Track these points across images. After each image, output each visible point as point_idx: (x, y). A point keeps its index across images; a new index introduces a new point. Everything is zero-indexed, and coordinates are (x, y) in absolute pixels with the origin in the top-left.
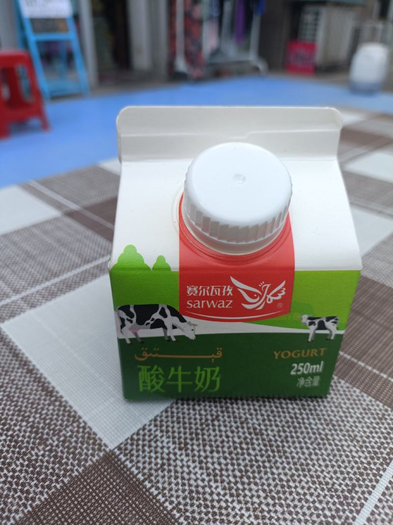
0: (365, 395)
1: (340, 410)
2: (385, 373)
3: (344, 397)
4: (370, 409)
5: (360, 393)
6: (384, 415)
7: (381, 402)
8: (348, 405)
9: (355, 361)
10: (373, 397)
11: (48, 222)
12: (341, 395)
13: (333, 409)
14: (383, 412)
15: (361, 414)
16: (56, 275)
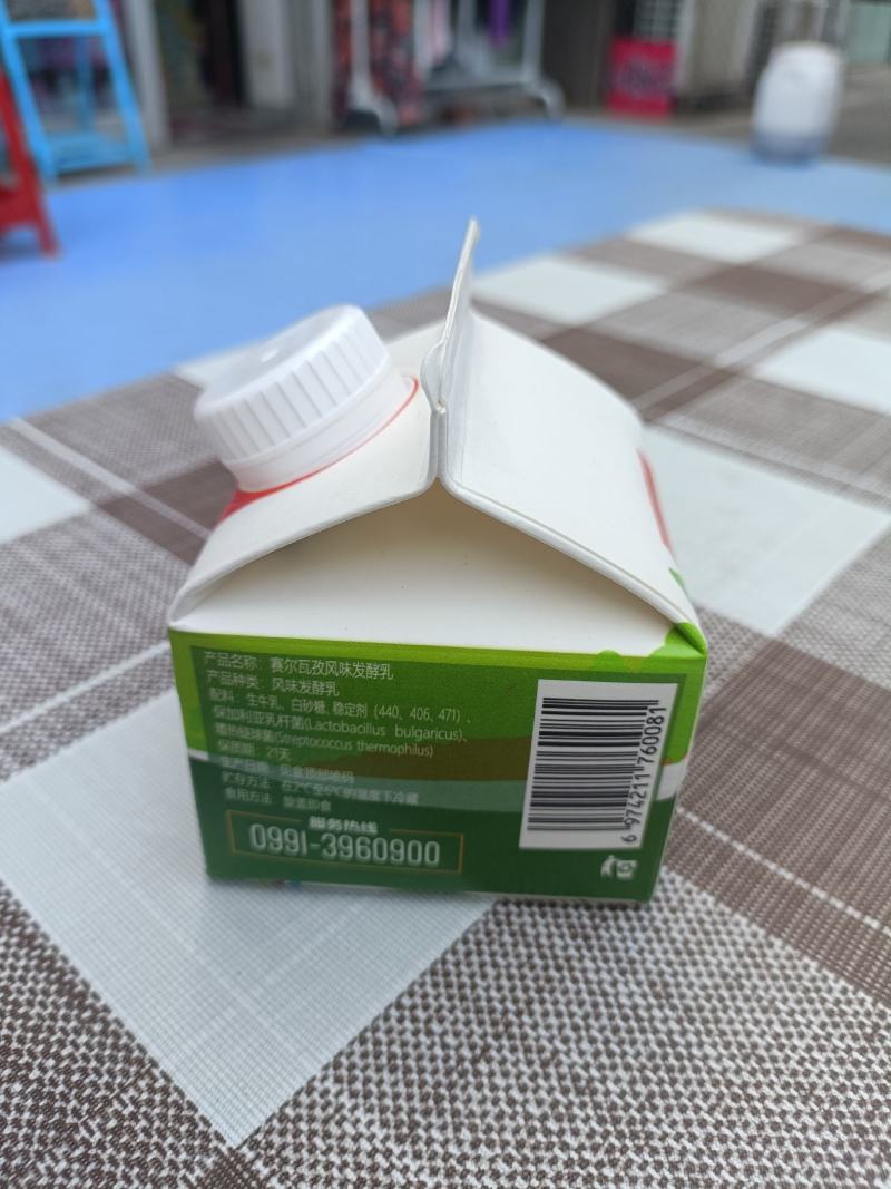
0: (831, 976)
1: (774, 1017)
2: (874, 918)
3: (781, 982)
4: (843, 1013)
5: (819, 970)
6: (876, 1027)
7: (868, 992)
8: (792, 1004)
9: (805, 886)
10: (850, 980)
11: (59, 528)
12: (775, 978)
13: (758, 1015)
14: (875, 1018)
15: (823, 1026)
16: (81, 674)
